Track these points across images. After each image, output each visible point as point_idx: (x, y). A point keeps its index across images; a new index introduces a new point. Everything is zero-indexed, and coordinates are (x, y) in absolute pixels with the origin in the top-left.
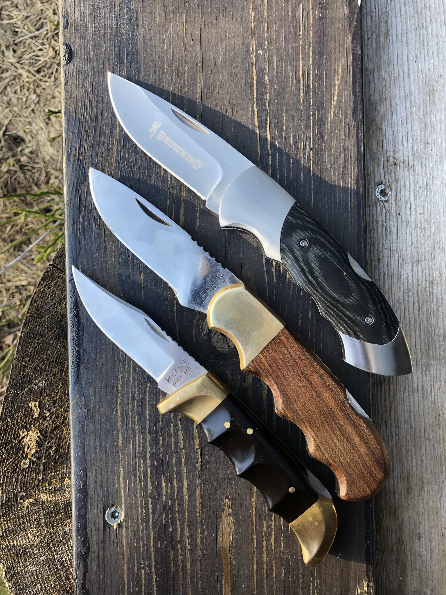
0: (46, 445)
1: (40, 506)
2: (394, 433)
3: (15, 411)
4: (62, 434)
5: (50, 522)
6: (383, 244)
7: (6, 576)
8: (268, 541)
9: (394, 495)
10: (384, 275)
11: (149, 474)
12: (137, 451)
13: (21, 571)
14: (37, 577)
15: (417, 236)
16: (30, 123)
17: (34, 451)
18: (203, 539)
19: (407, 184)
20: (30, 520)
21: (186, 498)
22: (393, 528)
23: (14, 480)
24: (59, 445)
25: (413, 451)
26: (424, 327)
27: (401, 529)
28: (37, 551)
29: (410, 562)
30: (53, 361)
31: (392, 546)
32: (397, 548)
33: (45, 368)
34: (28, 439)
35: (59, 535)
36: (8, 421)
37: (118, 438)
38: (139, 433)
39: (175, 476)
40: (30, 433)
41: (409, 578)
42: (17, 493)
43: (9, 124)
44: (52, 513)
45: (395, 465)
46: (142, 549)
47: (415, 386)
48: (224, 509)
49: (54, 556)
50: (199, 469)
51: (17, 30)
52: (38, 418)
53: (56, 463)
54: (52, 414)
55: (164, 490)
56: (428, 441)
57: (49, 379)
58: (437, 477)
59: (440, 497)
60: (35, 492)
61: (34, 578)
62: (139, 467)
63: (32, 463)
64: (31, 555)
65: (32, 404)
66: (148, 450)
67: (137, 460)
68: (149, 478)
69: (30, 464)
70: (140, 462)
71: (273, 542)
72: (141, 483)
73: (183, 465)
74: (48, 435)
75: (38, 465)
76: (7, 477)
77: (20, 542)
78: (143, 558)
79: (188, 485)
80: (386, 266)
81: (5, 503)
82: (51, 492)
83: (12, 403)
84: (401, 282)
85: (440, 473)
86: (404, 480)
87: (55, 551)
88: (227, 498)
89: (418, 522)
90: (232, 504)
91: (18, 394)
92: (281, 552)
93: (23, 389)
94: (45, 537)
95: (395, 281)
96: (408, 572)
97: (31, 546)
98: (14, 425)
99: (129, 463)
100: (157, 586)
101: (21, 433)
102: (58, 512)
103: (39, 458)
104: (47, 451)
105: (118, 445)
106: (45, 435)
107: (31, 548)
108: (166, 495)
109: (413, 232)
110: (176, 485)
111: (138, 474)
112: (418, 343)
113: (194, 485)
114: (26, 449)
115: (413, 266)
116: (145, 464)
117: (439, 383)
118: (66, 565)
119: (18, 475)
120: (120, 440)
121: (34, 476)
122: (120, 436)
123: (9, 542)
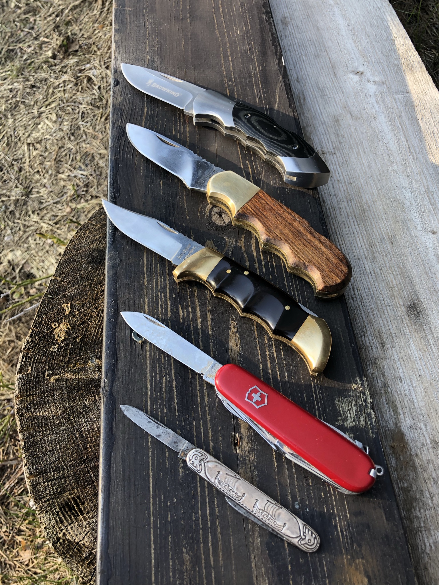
0: (74, 335)
1: (64, 383)
2: (360, 304)
3: (50, 310)
4: (88, 327)
5: (72, 397)
6: (325, 193)
7: (25, 445)
8: (270, 350)
9: (372, 349)
10: (329, 209)
11: (169, 303)
12: (159, 287)
13: (41, 439)
14: (56, 446)
15: (347, 187)
16: (43, 261)
17: (63, 338)
18: (215, 352)
19: (333, 162)
20: (54, 395)
21: (199, 320)
22: (377, 375)
23: (44, 360)
24: (85, 335)
25: (379, 315)
26: (364, 235)
27: (384, 375)
28: (58, 422)
29: (399, 402)
30: (84, 278)
31: (380, 390)
32: (385, 391)
33: (78, 282)
34: (59, 329)
35: (80, 408)
36: (43, 317)
37: (144, 279)
38: (160, 275)
39: (190, 304)
40: (61, 325)
41: (402, 415)
42: (45, 371)
43: (25, 263)
44: (75, 389)
45: (367, 327)
46: (163, 360)
47: (368, 271)
48: (231, 328)
49: (74, 427)
50: (209, 299)
51: (42, 201)
52: (69, 315)
53: (81, 349)
54: (80, 313)
55: (181, 314)
56: (388, 308)
57: (80, 289)
58: (402, 332)
59: (409, 346)
60: (60, 372)
61: (52, 447)
62: (161, 299)
63: (60, 348)
64: (51, 425)
65: (64, 306)
66: (168, 286)
67: (159, 294)
68: (169, 306)
69: (58, 349)
70: (161, 295)
71: (274, 351)
72: (162, 309)
73: (196, 296)
74: (76, 327)
75: (66, 350)
76: (38, 358)
77: (43, 413)
78: (164, 368)
79: (200, 311)
80: (329, 204)
81: (33, 379)
82: (74, 372)
83: (48, 304)
84: (342, 211)
85: (404, 329)
86: (377, 336)
87: (75, 422)
88: (232, 320)
89: (396, 368)
90: (237, 324)
91: (53, 299)
92: (282, 358)
93: (58, 295)
94: (66, 409)
95: (338, 211)
96: (400, 410)
97: (53, 417)
98: (48, 320)
99: (152, 295)
100: (176, 391)
101: (53, 325)
102: (79, 389)
103: (67, 345)
104: (74, 339)
105: (143, 284)
106: (73, 328)
107: (53, 419)
108: (183, 318)
109: (343, 185)
110: (190, 311)
111: (160, 303)
112: (363, 245)
113: (206, 311)
114: (56, 337)
115: (348, 202)
116: (165, 296)
117: (386, 268)
118: (84, 435)
119: (47, 357)
120: (146, 280)
121: (61, 358)
122: (146, 277)
123: (32, 413)
